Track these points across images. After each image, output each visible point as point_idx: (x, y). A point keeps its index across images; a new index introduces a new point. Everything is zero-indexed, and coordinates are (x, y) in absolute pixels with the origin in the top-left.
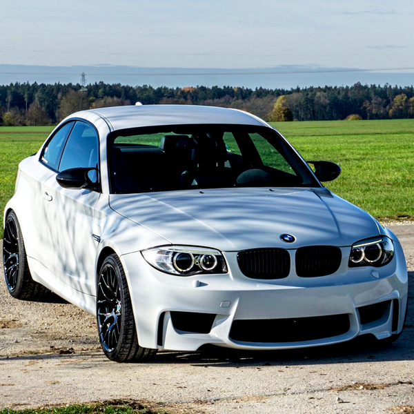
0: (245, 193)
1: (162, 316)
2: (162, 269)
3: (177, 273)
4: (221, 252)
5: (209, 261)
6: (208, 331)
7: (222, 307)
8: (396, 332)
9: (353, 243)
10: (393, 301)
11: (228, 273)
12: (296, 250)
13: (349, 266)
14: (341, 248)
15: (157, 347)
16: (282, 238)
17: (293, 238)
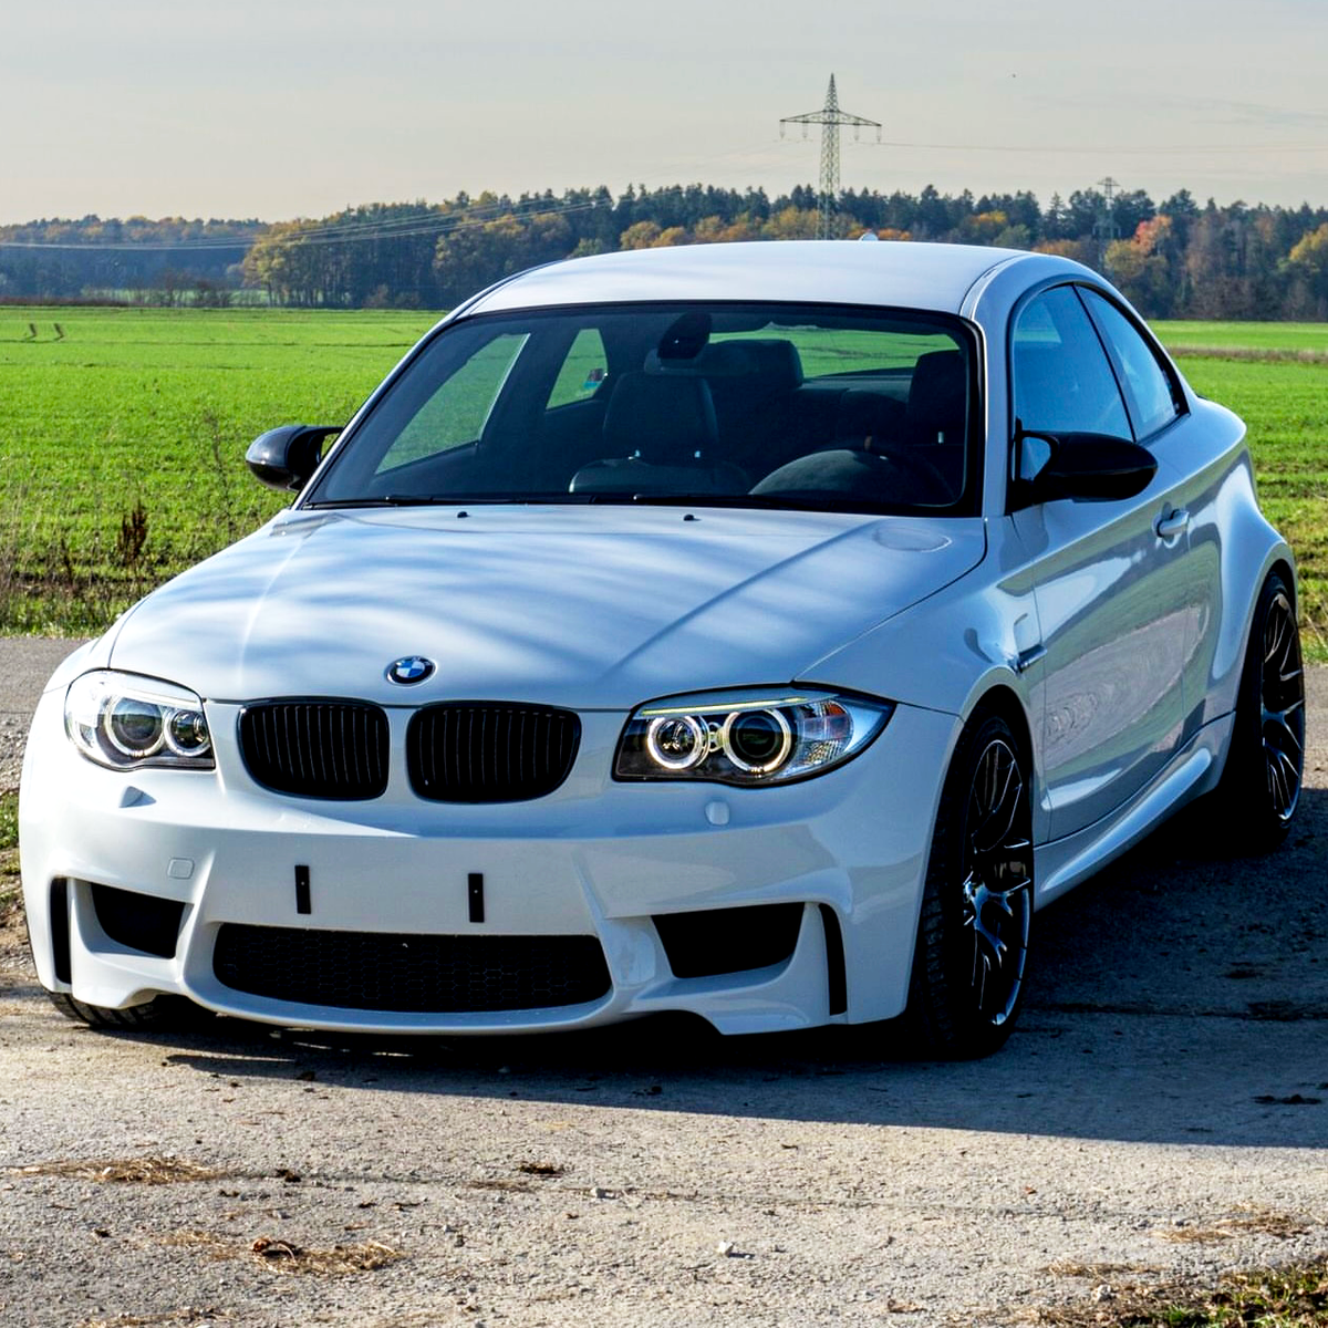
1: (57, 890)
2: (81, 741)
3: (105, 759)
4: (202, 701)
7: (171, 876)
8: (847, 1018)
9: (642, 701)
10: (818, 910)
11: (214, 772)
12: (413, 711)
13: (615, 778)
14: (580, 714)
15: (56, 986)
16: (393, 670)
17: (429, 669)
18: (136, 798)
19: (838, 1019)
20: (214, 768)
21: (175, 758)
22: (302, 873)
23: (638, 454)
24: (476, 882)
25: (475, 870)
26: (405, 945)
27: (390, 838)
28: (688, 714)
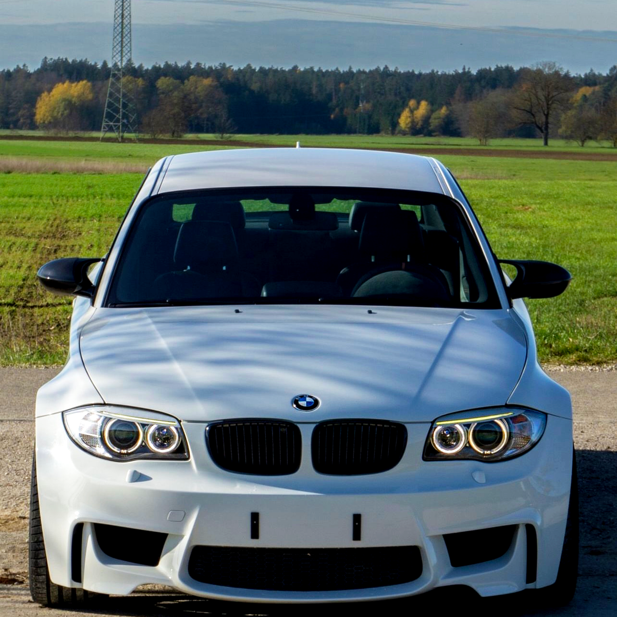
0: (316, 315)
1: (78, 530)
2: (84, 445)
3: (108, 455)
4: (179, 422)
5: (163, 437)
6: (154, 562)
7: (169, 520)
8: (535, 586)
9: (436, 417)
10: (525, 527)
11: (189, 460)
12: (313, 426)
13: (424, 459)
14: (407, 426)
15: (72, 584)
16: (296, 402)
17: (316, 403)
18: (138, 477)
19: (531, 586)
20: (188, 459)
21: (152, 453)
22: (255, 517)
23: (189, 268)
24: (357, 518)
25: (357, 512)
26: (309, 554)
27: (307, 496)
28: (457, 423)
